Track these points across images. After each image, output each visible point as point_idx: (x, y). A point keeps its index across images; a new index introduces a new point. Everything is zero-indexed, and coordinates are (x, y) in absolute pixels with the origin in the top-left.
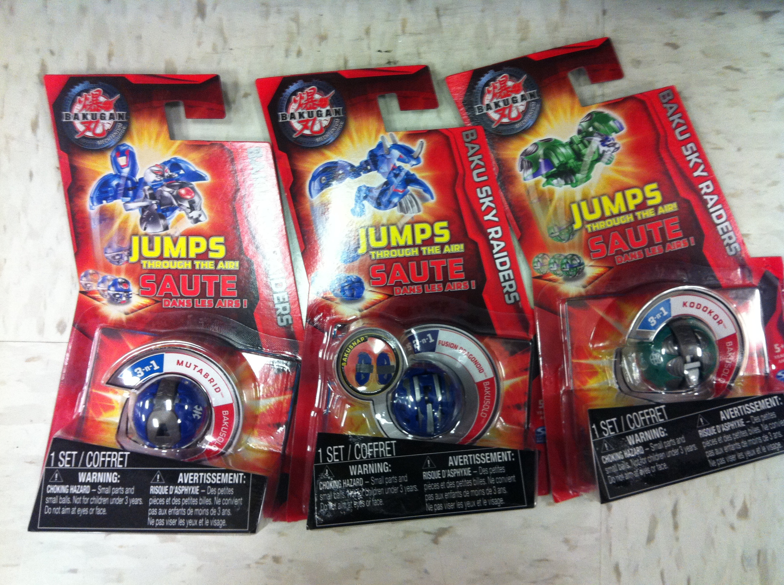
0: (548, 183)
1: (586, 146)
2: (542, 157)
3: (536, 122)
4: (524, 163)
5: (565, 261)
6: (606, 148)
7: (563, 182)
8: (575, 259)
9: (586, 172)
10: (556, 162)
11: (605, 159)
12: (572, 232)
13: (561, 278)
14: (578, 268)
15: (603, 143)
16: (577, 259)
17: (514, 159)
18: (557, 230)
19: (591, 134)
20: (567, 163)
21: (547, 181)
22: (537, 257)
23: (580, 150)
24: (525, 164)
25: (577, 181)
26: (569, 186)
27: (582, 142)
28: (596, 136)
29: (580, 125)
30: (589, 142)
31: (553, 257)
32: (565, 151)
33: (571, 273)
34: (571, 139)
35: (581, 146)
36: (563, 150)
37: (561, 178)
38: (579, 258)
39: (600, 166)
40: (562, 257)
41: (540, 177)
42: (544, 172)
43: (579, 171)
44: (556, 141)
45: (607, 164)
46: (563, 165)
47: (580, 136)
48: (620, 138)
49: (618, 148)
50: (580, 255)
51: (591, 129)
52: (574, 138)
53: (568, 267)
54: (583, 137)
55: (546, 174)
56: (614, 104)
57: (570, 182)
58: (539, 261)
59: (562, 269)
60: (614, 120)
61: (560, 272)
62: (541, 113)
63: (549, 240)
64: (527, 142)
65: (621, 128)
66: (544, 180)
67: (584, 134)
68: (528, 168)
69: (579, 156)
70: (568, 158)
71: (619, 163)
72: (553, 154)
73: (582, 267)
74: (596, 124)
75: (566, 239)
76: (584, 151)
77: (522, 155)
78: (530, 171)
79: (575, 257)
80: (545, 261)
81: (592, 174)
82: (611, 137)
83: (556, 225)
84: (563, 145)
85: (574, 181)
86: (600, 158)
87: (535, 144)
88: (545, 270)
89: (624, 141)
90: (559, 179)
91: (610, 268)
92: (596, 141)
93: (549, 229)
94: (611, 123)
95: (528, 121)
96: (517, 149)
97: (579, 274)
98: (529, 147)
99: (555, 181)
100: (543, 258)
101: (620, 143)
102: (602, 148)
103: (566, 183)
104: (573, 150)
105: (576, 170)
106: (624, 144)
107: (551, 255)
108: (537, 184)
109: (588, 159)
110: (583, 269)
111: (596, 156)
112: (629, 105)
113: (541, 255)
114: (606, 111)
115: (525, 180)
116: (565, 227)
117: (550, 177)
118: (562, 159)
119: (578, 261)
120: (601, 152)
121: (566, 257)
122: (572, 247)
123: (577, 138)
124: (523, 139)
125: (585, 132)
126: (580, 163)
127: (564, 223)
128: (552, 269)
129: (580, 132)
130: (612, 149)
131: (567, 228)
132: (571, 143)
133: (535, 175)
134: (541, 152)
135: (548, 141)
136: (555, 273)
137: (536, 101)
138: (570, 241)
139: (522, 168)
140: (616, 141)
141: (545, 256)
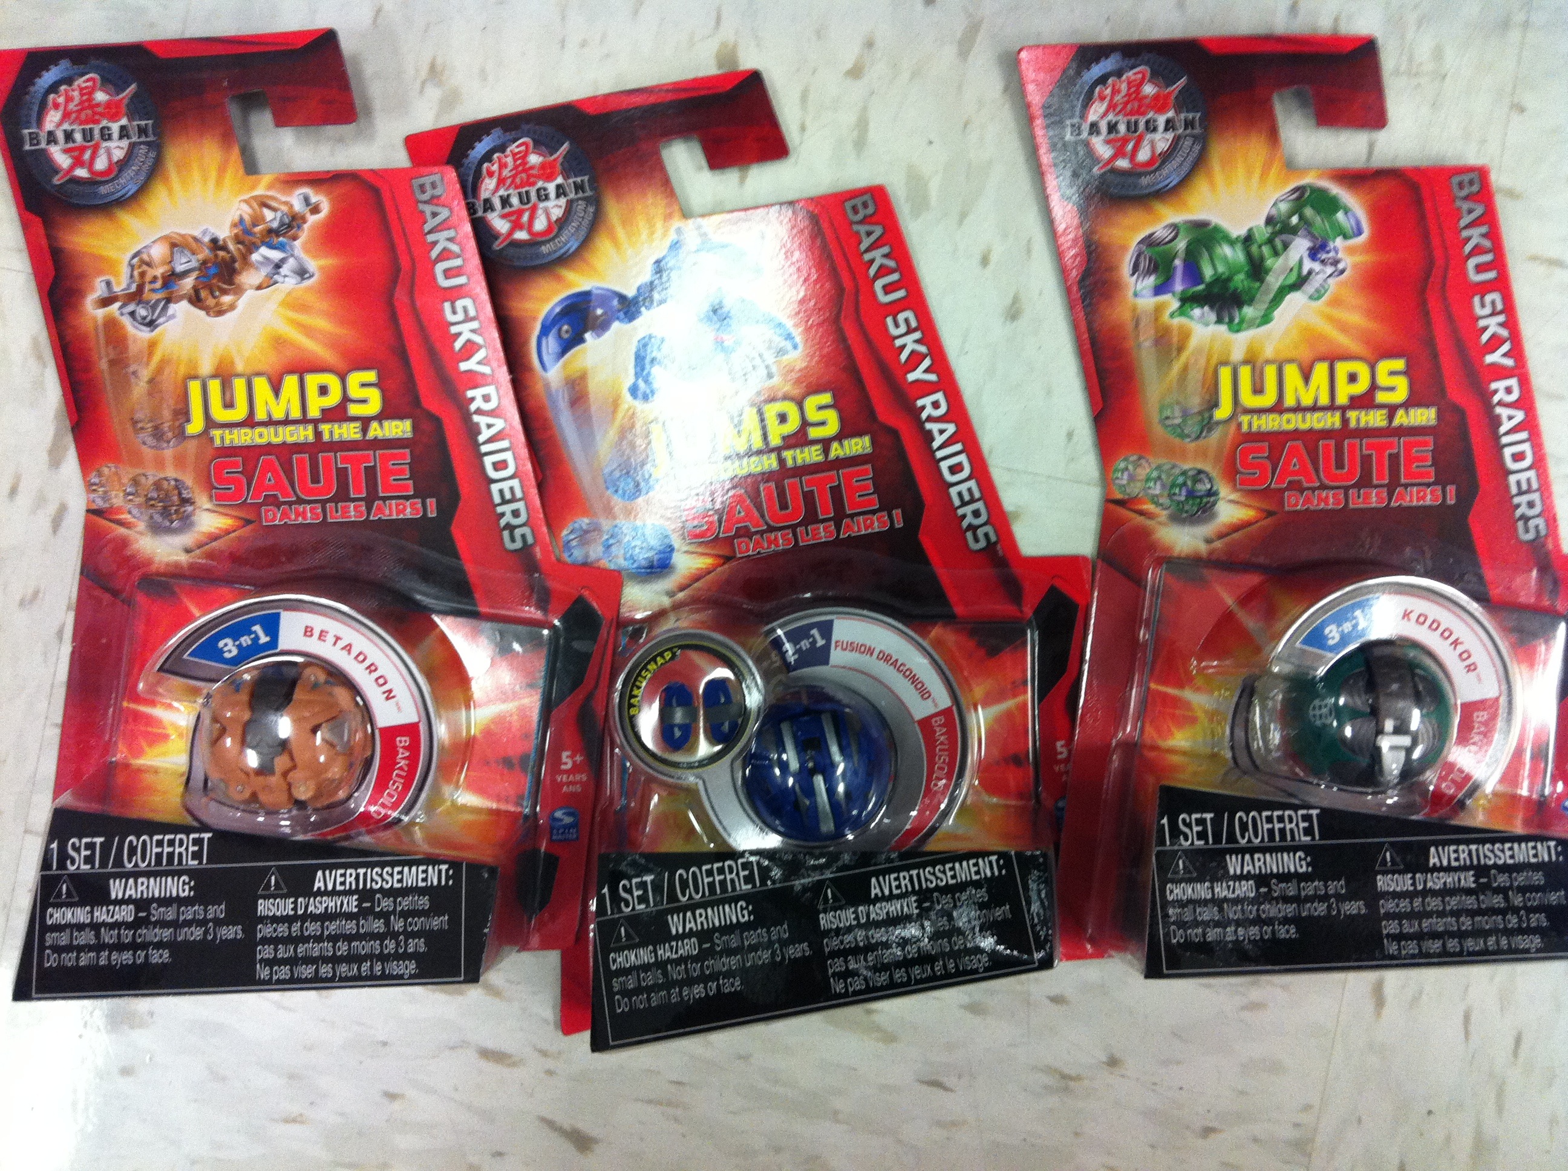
0: (1181, 311)
1: (1276, 254)
2: (1181, 254)
3: (1185, 181)
4: (1142, 258)
5: (1181, 480)
6: (1317, 266)
7: (1213, 317)
8: (1200, 481)
9: (1266, 306)
10: (1208, 272)
11: (1310, 288)
12: (1208, 425)
13: (1165, 512)
14: (1205, 500)
15: (1313, 254)
16: (1206, 481)
17: (1124, 248)
18: (1178, 413)
19: (1294, 231)
20: (1229, 279)
21: (1181, 307)
22: (1126, 459)
23: (1262, 259)
24: (1144, 264)
25: (1242, 321)
26: (1223, 328)
27: (1270, 241)
28: (1305, 237)
29: (1275, 204)
30: (1286, 246)
31: (1159, 468)
32: (1231, 254)
33: (1187, 508)
34: (1250, 230)
35: (1266, 250)
36: (1226, 250)
37: (1212, 307)
38: (1210, 480)
39: (1295, 300)
40: (1177, 471)
41: (1166, 297)
42: (1179, 287)
43: (1251, 301)
44: (1217, 229)
45: (1311, 298)
46: (1221, 282)
47: (1270, 229)
48: (1351, 251)
49: (1342, 272)
50: (1214, 474)
51: (1295, 220)
52: (1255, 230)
53: (1184, 492)
54: (1275, 234)
55: (1183, 292)
56: (1353, 178)
57: (1227, 320)
58: (1127, 469)
59: (1171, 496)
60: (1347, 211)
61: (1165, 500)
62: (1199, 163)
63: (1158, 431)
64: (1159, 219)
65: (1359, 232)
66: (1175, 304)
67: (1278, 226)
68: (1148, 272)
69: (1257, 270)
70: (1233, 271)
71: (1335, 302)
72: (1206, 255)
73: (1212, 499)
74: (1308, 212)
75: (1194, 436)
76: (1269, 262)
77: (1141, 242)
78: (1151, 281)
79: (1202, 476)
80: (1139, 470)
81: (1277, 313)
82: (1331, 245)
83: (1178, 403)
84: (1232, 243)
85: (1237, 320)
86: (1300, 283)
87: (1175, 227)
88: (1135, 489)
89: (1359, 259)
90: (1206, 308)
91: (1270, 514)
92: (1300, 246)
93: (1162, 409)
94: (1340, 215)
95: (1170, 174)
96: (1134, 229)
97: (1204, 512)
98: (1159, 230)
99: (1197, 312)
100: (1137, 465)
101: (1347, 262)
102: (1308, 265)
103: (1219, 321)
104: (1249, 255)
105: (1245, 297)
106: (1355, 266)
107: (1155, 461)
108: (1158, 310)
109: (1274, 281)
110: (1214, 504)
111: (1293, 278)
112: (1384, 187)
113: (1134, 458)
114: (1335, 190)
115: (1136, 295)
116: (1196, 410)
117: (1188, 301)
118: (1221, 269)
119: (1208, 486)
120: (1305, 271)
121: (1184, 473)
122: (1203, 454)
123: (1263, 232)
124: (1149, 209)
125: (1283, 222)
126: (1257, 284)
127: (1195, 402)
128: (1151, 492)
129: (1270, 221)
130: (1329, 270)
131: (1200, 413)
132: (1248, 239)
133: (1158, 290)
134: (1181, 245)
135: (1200, 226)
136: (1154, 500)
137: (1196, 138)
138: (1201, 442)
139: (1135, 269)
140: (1340, 255)
141: (1143, 462)
